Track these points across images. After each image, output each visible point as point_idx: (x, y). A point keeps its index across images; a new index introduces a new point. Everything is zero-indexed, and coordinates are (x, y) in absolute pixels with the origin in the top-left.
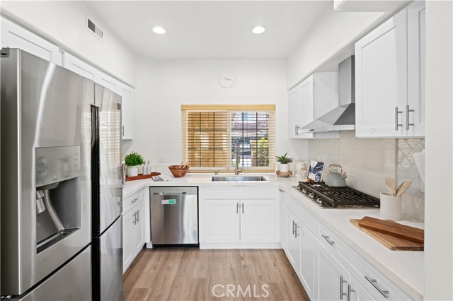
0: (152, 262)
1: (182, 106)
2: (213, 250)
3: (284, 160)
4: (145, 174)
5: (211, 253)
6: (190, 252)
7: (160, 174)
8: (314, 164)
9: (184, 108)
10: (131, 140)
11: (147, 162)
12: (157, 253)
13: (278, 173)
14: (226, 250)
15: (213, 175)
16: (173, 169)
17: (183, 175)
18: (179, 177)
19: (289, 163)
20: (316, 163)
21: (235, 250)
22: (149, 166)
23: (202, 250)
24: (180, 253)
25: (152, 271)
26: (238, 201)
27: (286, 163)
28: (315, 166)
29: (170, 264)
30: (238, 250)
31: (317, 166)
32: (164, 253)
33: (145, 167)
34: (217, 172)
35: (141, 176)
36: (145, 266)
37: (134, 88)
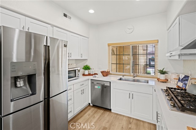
0: (89, 112)
1: (108, 44)
2: (117, 114)
3: (163, 72)
4: (91, 74)
5: (116, 115)
6: (106, 112)
7: (97, 74)
8: (182, 76)
9: (109, 45)
10: (87, 59)
11: (92, 69)
12: (93, 109)
13: (158, 79)
14: (124, 116)
15: (121, 77)
16: (102, 72)
17: (107, 75)
18: (105, 76)
19: (166, 74)
20: (184, 76)
21: (128, 117)
22: (93, 71)
23: (112, 112)
24: (102, 111)
25: (87, 116)
26: (130, 92)
27: (163, 74)
28: (182, 77)
29: (96, 115)
30: (130, 118)
31: (184, 78)
32: (96, 109)
33: (92, 71)
34: (123, 76)
35: (89, 75)
36: (86, 113)
37: (88, 38)
